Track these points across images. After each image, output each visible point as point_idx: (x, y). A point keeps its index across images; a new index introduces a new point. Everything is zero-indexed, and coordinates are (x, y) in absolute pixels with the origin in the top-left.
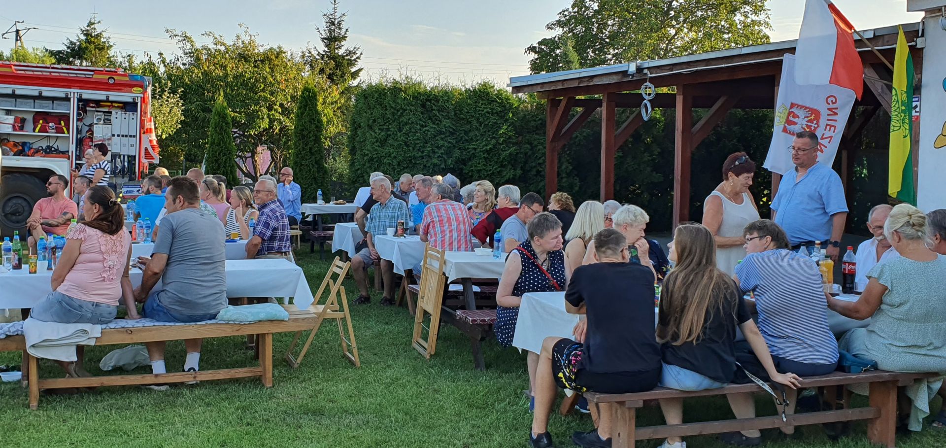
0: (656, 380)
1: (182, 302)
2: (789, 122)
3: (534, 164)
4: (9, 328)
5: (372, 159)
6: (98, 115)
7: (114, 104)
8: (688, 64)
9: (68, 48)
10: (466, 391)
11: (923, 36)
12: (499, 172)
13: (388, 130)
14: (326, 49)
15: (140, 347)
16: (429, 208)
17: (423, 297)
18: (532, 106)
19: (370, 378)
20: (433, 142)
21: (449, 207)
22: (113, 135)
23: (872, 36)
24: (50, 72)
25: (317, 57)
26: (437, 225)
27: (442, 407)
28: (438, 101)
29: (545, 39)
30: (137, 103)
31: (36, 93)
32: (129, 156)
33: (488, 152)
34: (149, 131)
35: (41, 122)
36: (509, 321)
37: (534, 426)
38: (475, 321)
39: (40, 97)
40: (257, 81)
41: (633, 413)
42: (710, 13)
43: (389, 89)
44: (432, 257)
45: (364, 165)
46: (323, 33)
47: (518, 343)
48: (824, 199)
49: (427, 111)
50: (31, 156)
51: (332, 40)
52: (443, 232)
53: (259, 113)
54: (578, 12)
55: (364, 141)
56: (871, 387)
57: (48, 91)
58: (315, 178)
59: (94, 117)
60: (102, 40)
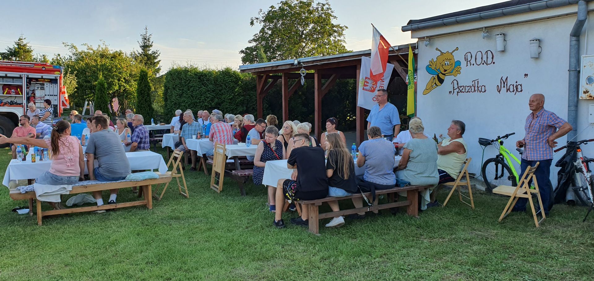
0: (326, 194)
1: (110, 171)
2: (365, 85)
3: (251, 105)
4: (27, 188)
5: (175, 104)
6: (37, 86)
7: (45, 80)
8: (320, 61)
9: (8, 51)
10: (241, 205)
11: (417, 48)
12: (236, 109)
13: (183, 90)
14: (142, 51)
15: (84, 194)
16: (213, 126)
17: (215, 166)
18: (249, 78)
19: (197, 202)
20: (205, 95)
21: (222, 125)
22: (46, 95)
23: (398, 49)
24: (11, 65)
25: (139, 55)
26: (218, 133)
27: (232, 213)
28: (206, 76)
29: (248, 47)
30: (57, 79)
31: (4, 75)
32: (54, 105)
33: (231, 99)
34: (64, 93)
35: (7, 89)
36: (259, 173)
37: (276, 217)
38: (242, 175)
39: (6, 77)
40: (112, 67)
41: (318, 208)
42: (320, 36)
43: (183, 71)
44: (219, 148)
45: (172, 106)
46: (141, 43)
47: (265, 182)
48: (391, 118)
49: (201, 81)
50: (3, 106)
51: (145, 47)
52: (220, 136)
53: (114, 82)
54: (262, 35)
55: (171, 95)
56: (407, 193)
57: (10, 74)
58: (148, 113)
59: (35, 86)
60: (27, 47)
